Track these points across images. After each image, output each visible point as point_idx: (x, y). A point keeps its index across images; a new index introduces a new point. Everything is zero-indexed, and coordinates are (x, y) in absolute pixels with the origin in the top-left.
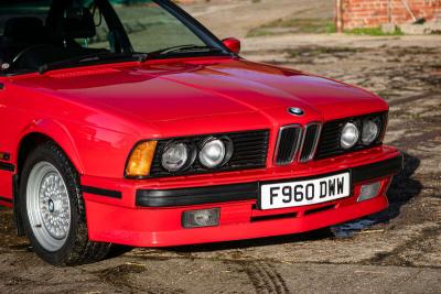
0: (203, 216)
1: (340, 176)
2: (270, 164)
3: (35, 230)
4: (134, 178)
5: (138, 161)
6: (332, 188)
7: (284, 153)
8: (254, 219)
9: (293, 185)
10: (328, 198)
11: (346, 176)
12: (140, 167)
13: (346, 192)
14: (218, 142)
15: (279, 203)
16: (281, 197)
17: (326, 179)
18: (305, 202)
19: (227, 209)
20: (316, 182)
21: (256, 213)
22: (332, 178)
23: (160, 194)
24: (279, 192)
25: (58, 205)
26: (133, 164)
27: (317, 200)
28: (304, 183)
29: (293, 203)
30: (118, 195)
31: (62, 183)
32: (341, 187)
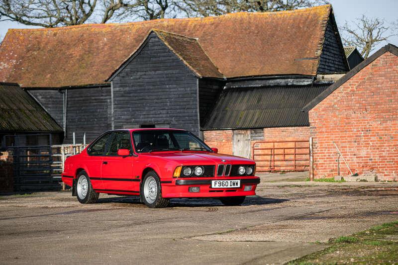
0: (195, 189)
1: (237, 181)
2: (215, 176)
3: (146, 198)
4: (176, 177)
5: (177, 172)
6: (234, 184)
7: (220, 172)
8: (210, 191)
9: (222, 181)
10: (232, 187)
11: (239, 181)
12: (177, 174)
13: (239, 186)
14: (200, 168)
15: (217, 186)
16: (218, 184)
17: (232, 181)
18: (225, 187)
19: (202, 188)
20: (229, 181)
21: (211, 189)
22: (234, 181)
23: (182, 181)
24: (217, 183)
25: (154, 190)
26: (175, 173)
27: (229, 187)
28: (225, 181)
29: (222, 187)
30: (171, 182)
31: (155, 182)
32: (237, 184)
